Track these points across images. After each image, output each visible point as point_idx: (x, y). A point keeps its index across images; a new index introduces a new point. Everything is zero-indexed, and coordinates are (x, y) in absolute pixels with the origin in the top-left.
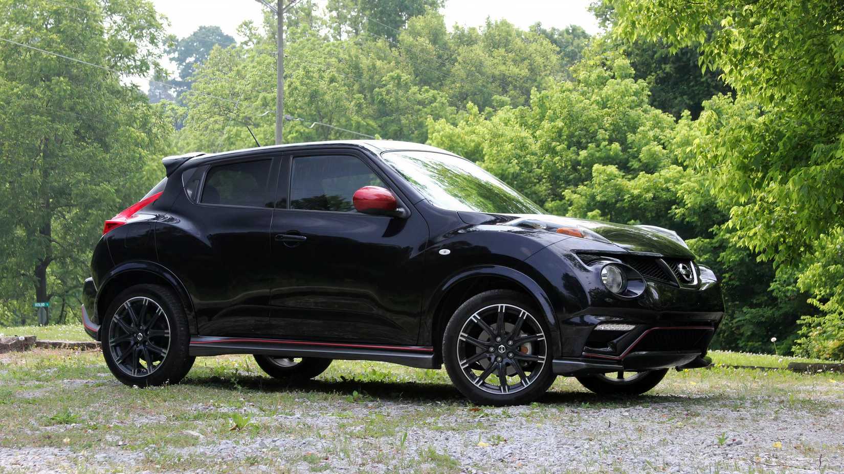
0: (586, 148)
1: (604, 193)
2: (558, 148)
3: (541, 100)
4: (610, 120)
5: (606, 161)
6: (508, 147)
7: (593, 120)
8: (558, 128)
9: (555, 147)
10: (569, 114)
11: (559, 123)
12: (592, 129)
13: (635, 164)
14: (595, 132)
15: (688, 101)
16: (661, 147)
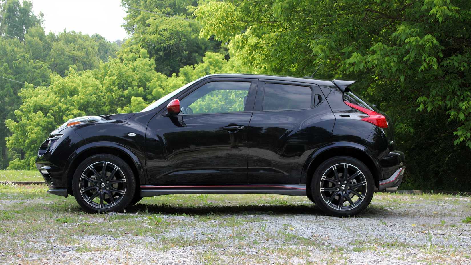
0: (127, 89)
1: (137, 110)
2: (114, 89)
3: (105, 66)
4: (138, 77)
5: (137, 95)
6: (90, 88)
7: (129, 76)
8: (113, 80)
9: (112, 89)
10: (119, 74)
11: (114, 78)
12: (129, 81)
13: (149, 97)
14: (131, 82)
15: (170, 69)
16: (162, 89)
